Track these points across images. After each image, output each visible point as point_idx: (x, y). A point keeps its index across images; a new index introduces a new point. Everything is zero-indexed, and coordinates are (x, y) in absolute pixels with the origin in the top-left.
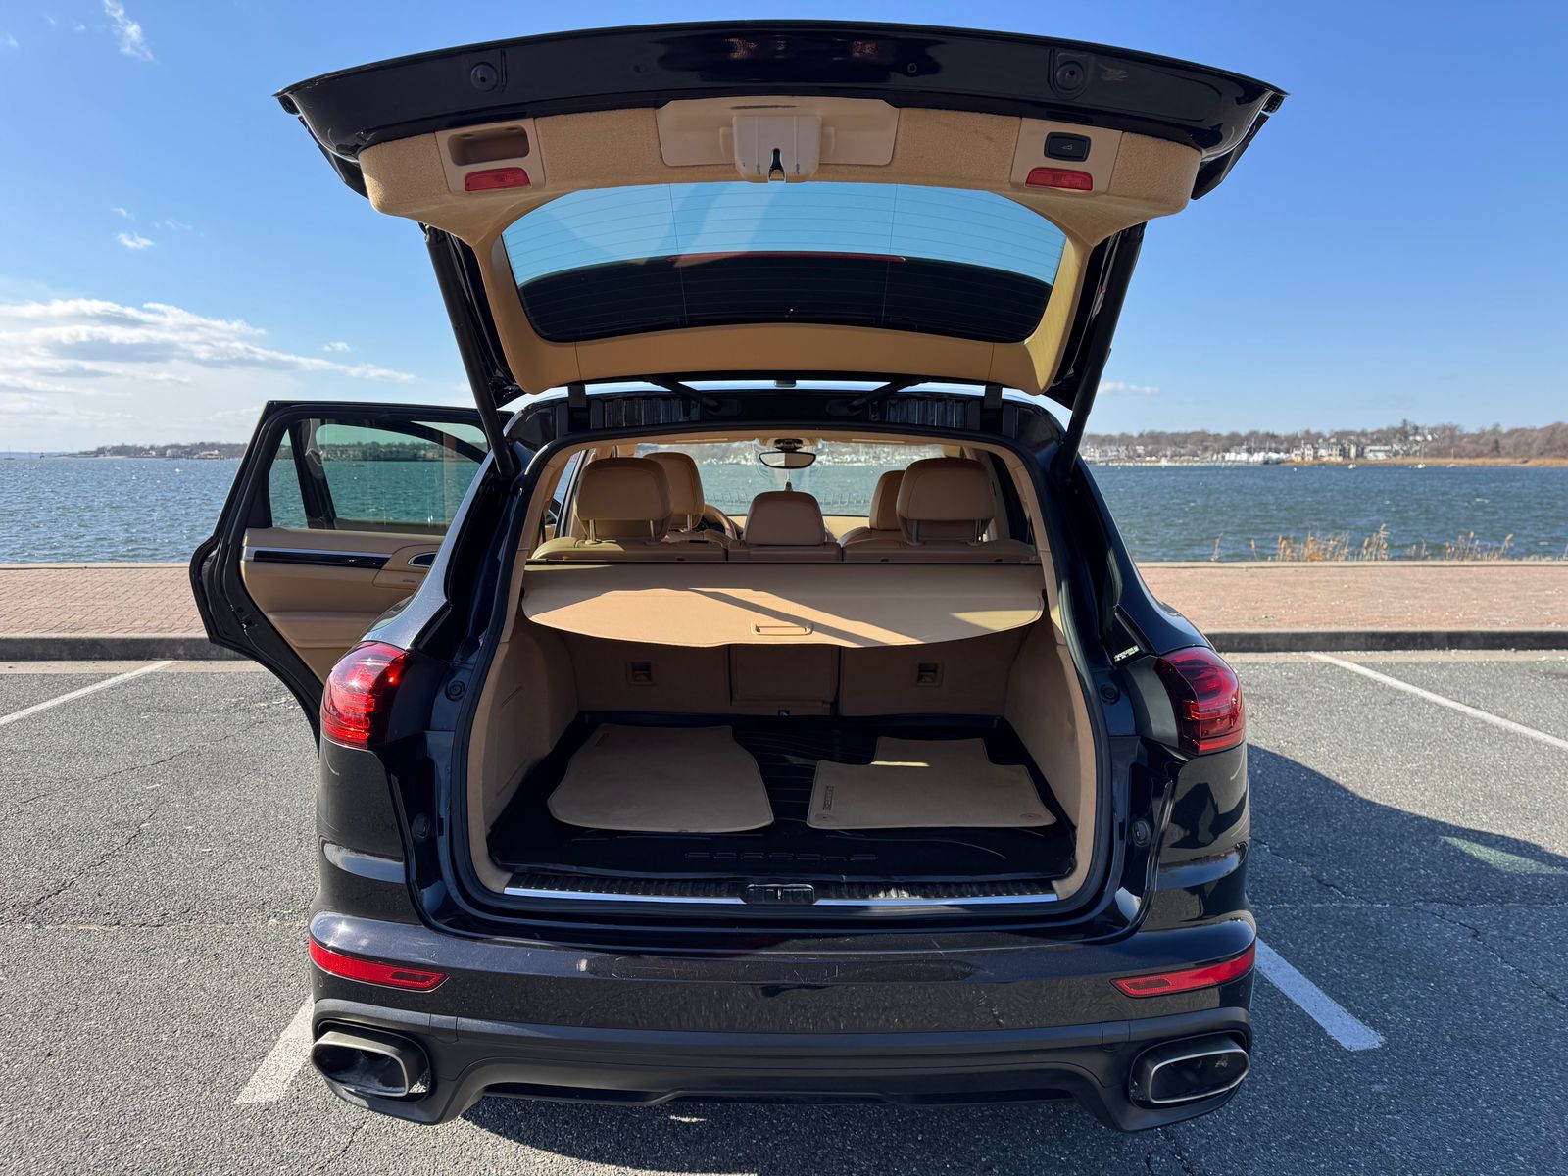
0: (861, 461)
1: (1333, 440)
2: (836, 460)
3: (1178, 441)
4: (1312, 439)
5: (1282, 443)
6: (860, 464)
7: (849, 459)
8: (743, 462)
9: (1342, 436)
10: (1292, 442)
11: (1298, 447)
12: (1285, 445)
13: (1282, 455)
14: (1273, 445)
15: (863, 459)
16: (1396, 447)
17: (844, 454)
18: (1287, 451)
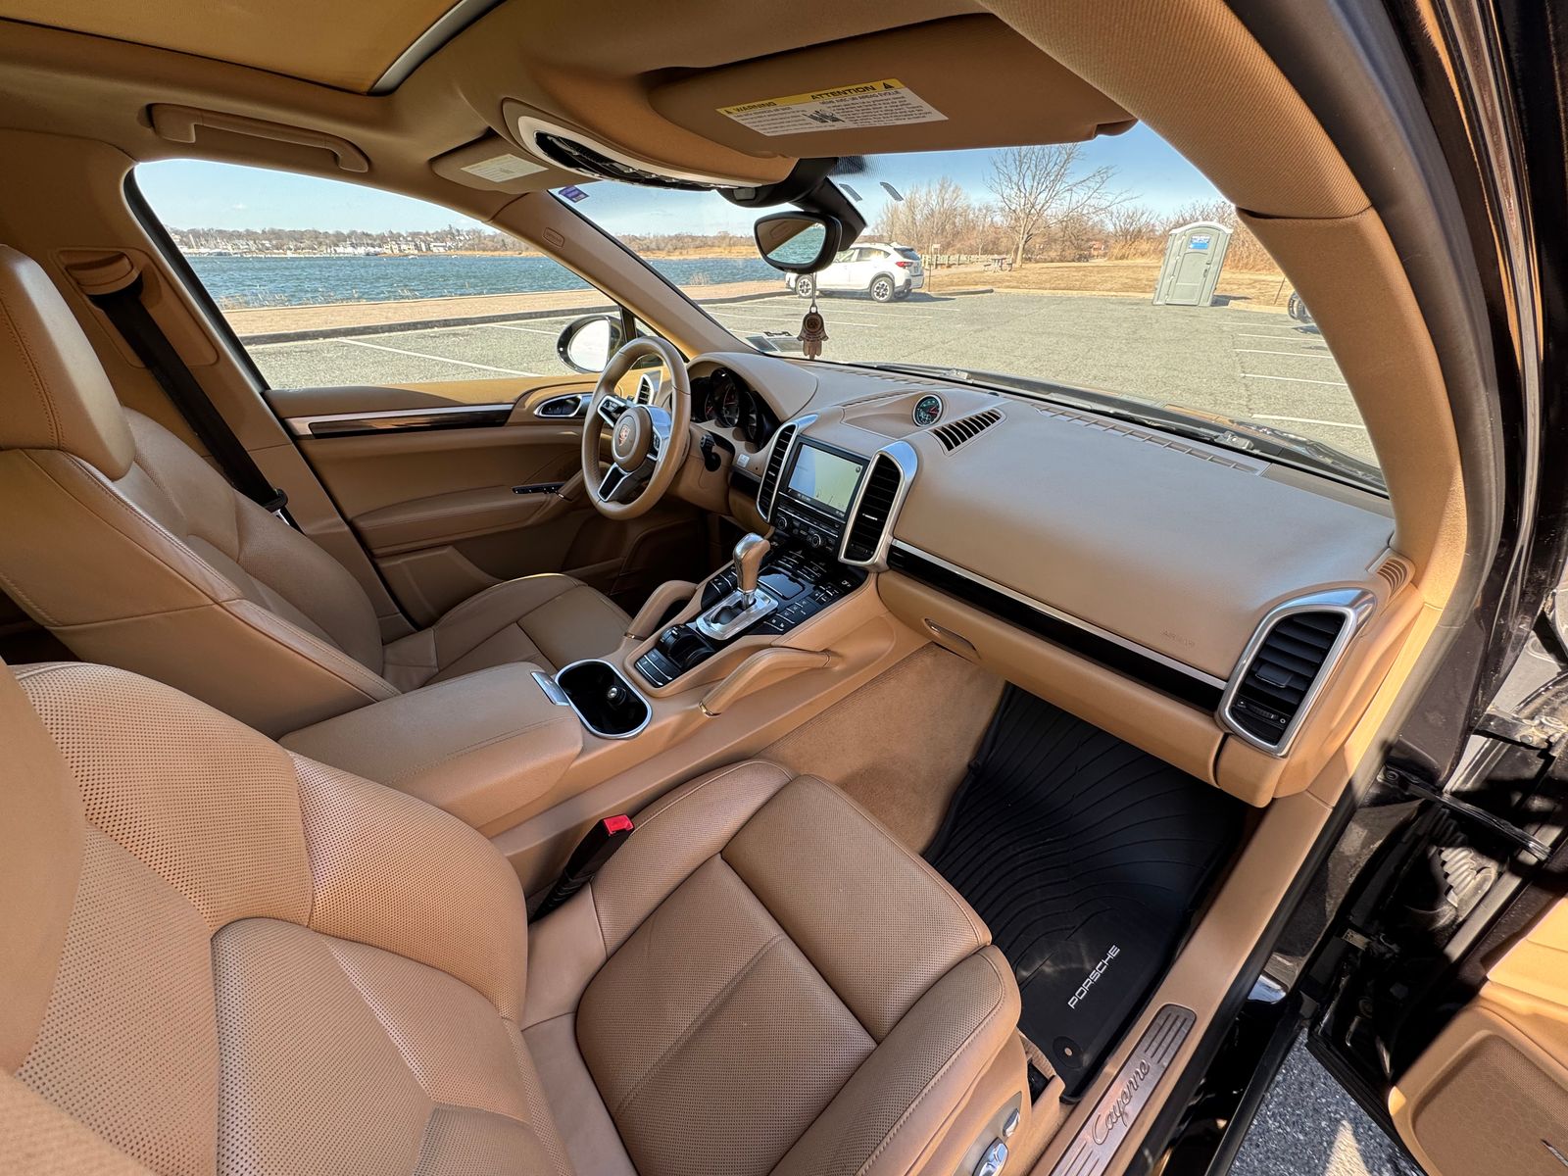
1: (409, 239)
3: (297, 237)
4: (396, 238)
5: (375, 240)
9: (414, 235)
10: (382, 240)
11: (387, 243)
12: (378, 242)
13: (377, 249)
14: (370, 242)
16: (449, 244)
18: (380, 247)
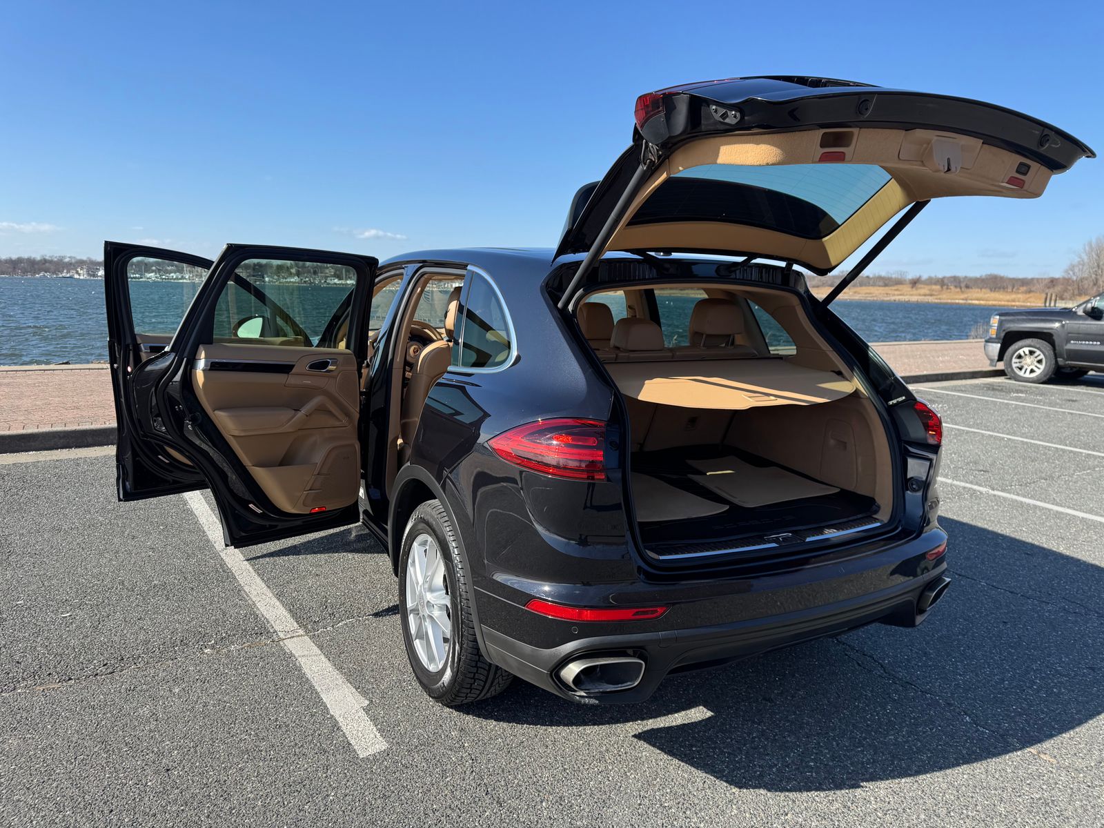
0: (186, 279)
2: (164, 277)
6: (185, 281)
7: (174, 277)
8: (76, 276)
15: (187, 277)
17: (170, 272)
